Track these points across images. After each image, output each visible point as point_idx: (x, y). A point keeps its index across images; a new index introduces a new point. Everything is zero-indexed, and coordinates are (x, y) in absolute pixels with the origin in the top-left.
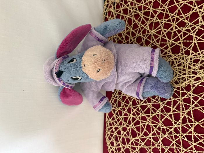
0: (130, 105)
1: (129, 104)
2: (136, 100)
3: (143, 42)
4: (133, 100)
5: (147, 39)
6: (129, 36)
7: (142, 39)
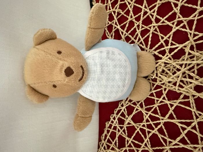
0: (146, 145)
1: (144, 143)
2: (160, 136)
3: (176, 11)
4: (151, 134)
5: (186, 5)
6: (142, 5)
7: (173, 6)
